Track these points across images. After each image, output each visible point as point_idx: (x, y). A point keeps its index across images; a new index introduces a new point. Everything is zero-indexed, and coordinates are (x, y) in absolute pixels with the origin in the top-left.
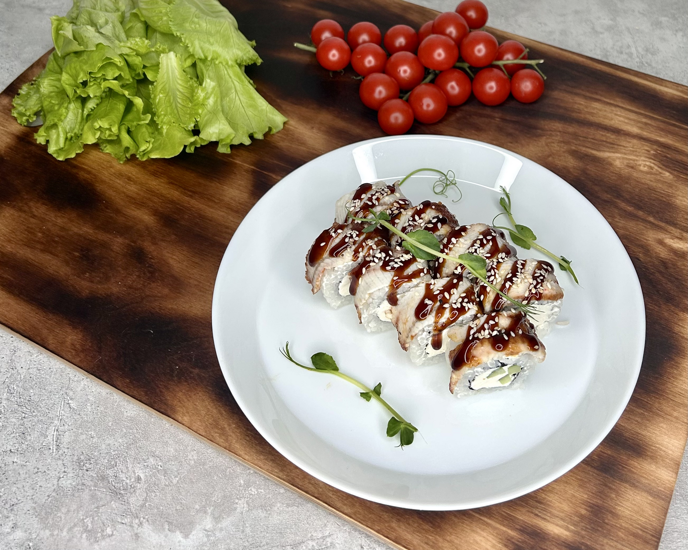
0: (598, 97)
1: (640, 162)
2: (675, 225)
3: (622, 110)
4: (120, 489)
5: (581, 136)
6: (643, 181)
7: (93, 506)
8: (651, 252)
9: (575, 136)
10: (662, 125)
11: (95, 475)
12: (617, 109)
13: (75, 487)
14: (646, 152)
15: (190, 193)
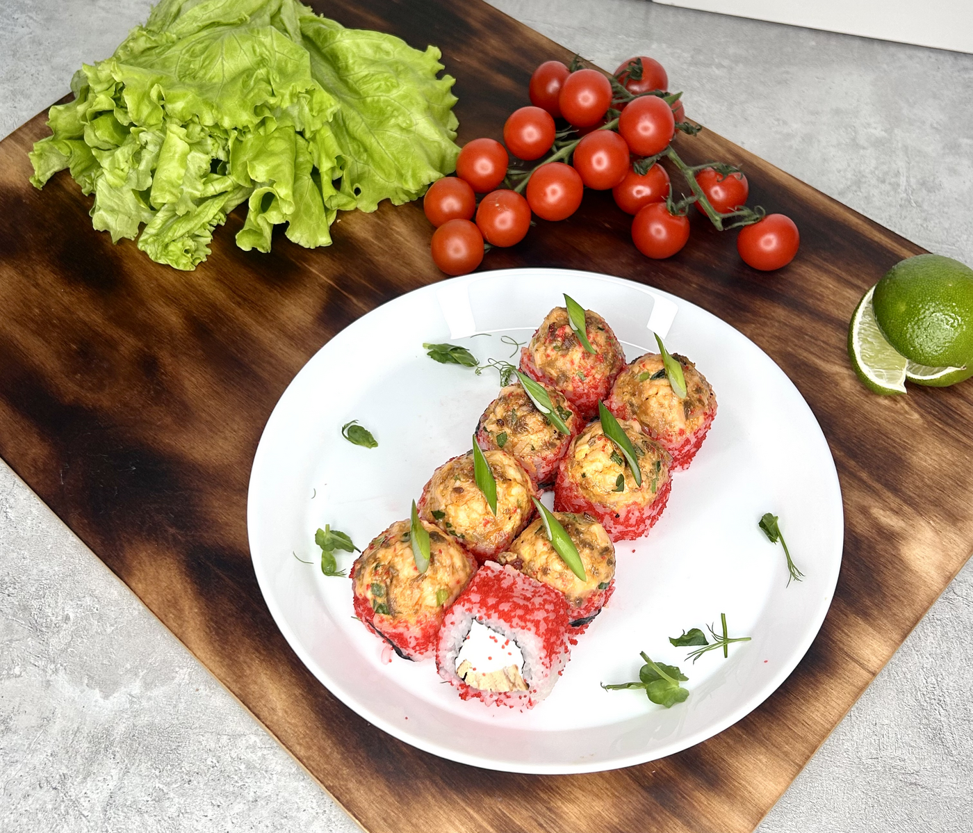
2: (895, 490)
5: (807, 335)
15: (239, 300)
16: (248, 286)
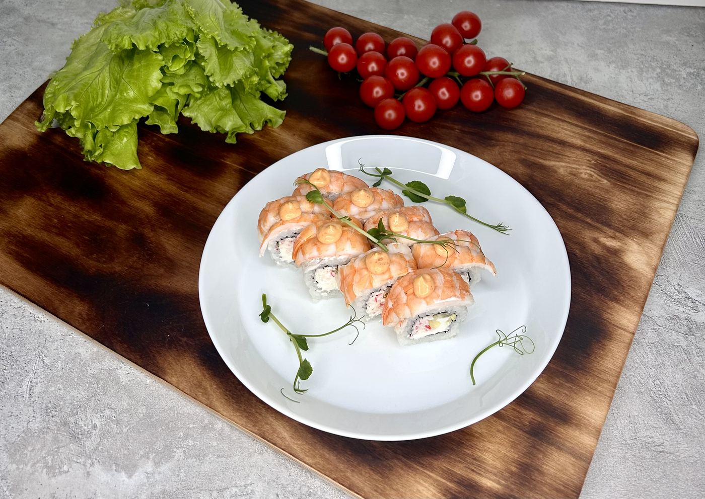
0: (548, 113)
1: (582, 171)
2: (609, 226)
3: (569, 125)
4: (78, 434)
5: (530, 147)
6: (583, 187)
7: (54, 447)
8: (587, 249)
9: (525, 146)
10: (603, 139)
11: (59, 421)
12: (564, 124)
13: (41, 430)
14: (587, 161)
16: (189, 179)
